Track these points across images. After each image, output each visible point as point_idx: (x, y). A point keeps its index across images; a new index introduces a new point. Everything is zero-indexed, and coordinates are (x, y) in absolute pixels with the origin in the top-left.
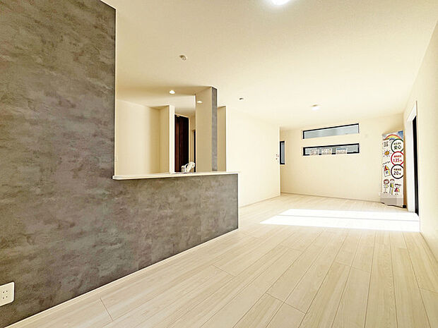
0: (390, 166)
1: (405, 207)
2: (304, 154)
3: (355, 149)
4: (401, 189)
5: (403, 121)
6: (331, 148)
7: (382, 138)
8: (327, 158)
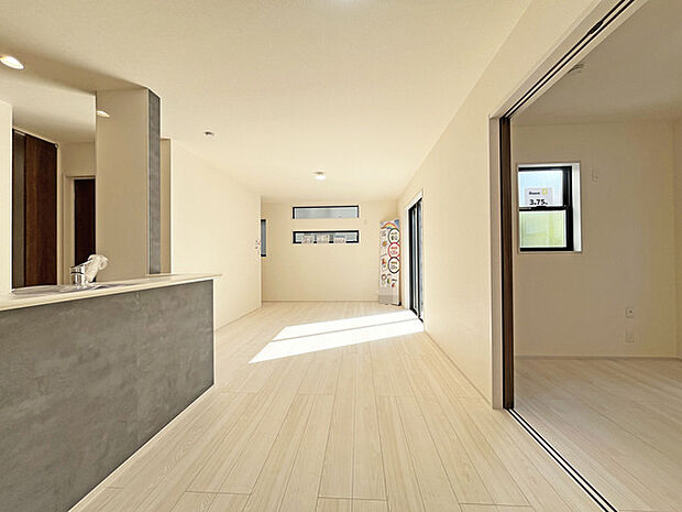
0: (387, 258)
1: (400, 304)
2: (294, 242)
3: (354, 237)
4: (397, 284)
5: (397, 209)
6: (328, 235)
7: (379, 226)
8: (323, 246)
